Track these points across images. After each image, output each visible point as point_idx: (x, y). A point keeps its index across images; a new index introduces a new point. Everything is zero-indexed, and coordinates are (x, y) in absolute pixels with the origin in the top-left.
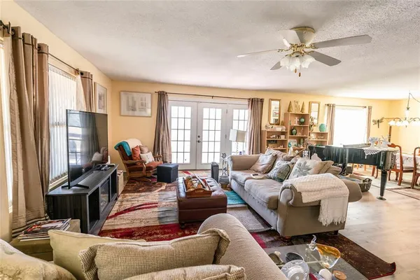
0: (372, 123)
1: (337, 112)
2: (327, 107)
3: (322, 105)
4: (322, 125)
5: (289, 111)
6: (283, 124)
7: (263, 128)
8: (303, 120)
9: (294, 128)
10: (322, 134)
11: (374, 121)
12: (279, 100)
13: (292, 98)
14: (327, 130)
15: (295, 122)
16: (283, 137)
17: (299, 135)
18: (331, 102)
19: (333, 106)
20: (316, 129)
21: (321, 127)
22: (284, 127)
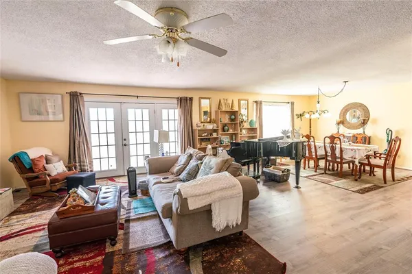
0: (295, 117)
1: (265, 108)
2: (255, 104)
3: (251, 101)
4: (251, 121)
5: (219, 108)
6: (215, 122)
8: (233, 117)
9: (224, 125)
10: (252, 130)
11: (297, 115)
12: (209, 98)
13: (222, 96)
14: (256, 126)
15: (226, 119)
16: (215, 135)
17: (231, 131)
18: (259, 99)
19: (261, 103)
20: (246, 125)
21: (251, 123)
22: (215, 125)
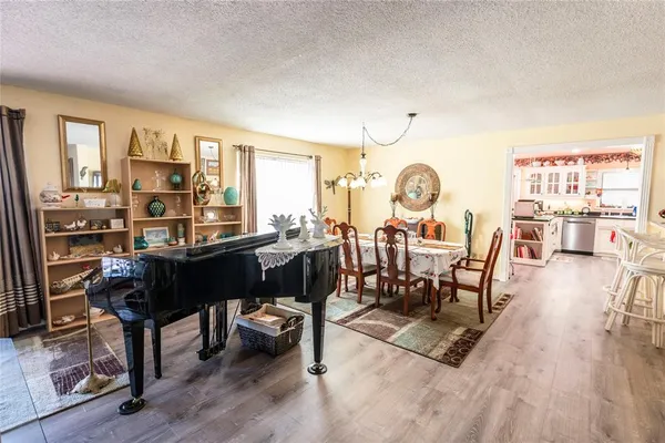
0: (324, 186)
1: (260, 164)
2: (238, 153)
3: (227, 146)
4: (228, 189)
6: (117, 188)
7: (36, 203)
8: (177, 179)
9: (154, 198)
10: (231, 211)
11: (327, 182)
12: (98, 123)
14: (241, 201)
16: (117, 225)
17: (171, 215)
18: (246, 143)
19: (251, 150)
20: (215, 200)
21: (227, 195)
22: (117, 198)
